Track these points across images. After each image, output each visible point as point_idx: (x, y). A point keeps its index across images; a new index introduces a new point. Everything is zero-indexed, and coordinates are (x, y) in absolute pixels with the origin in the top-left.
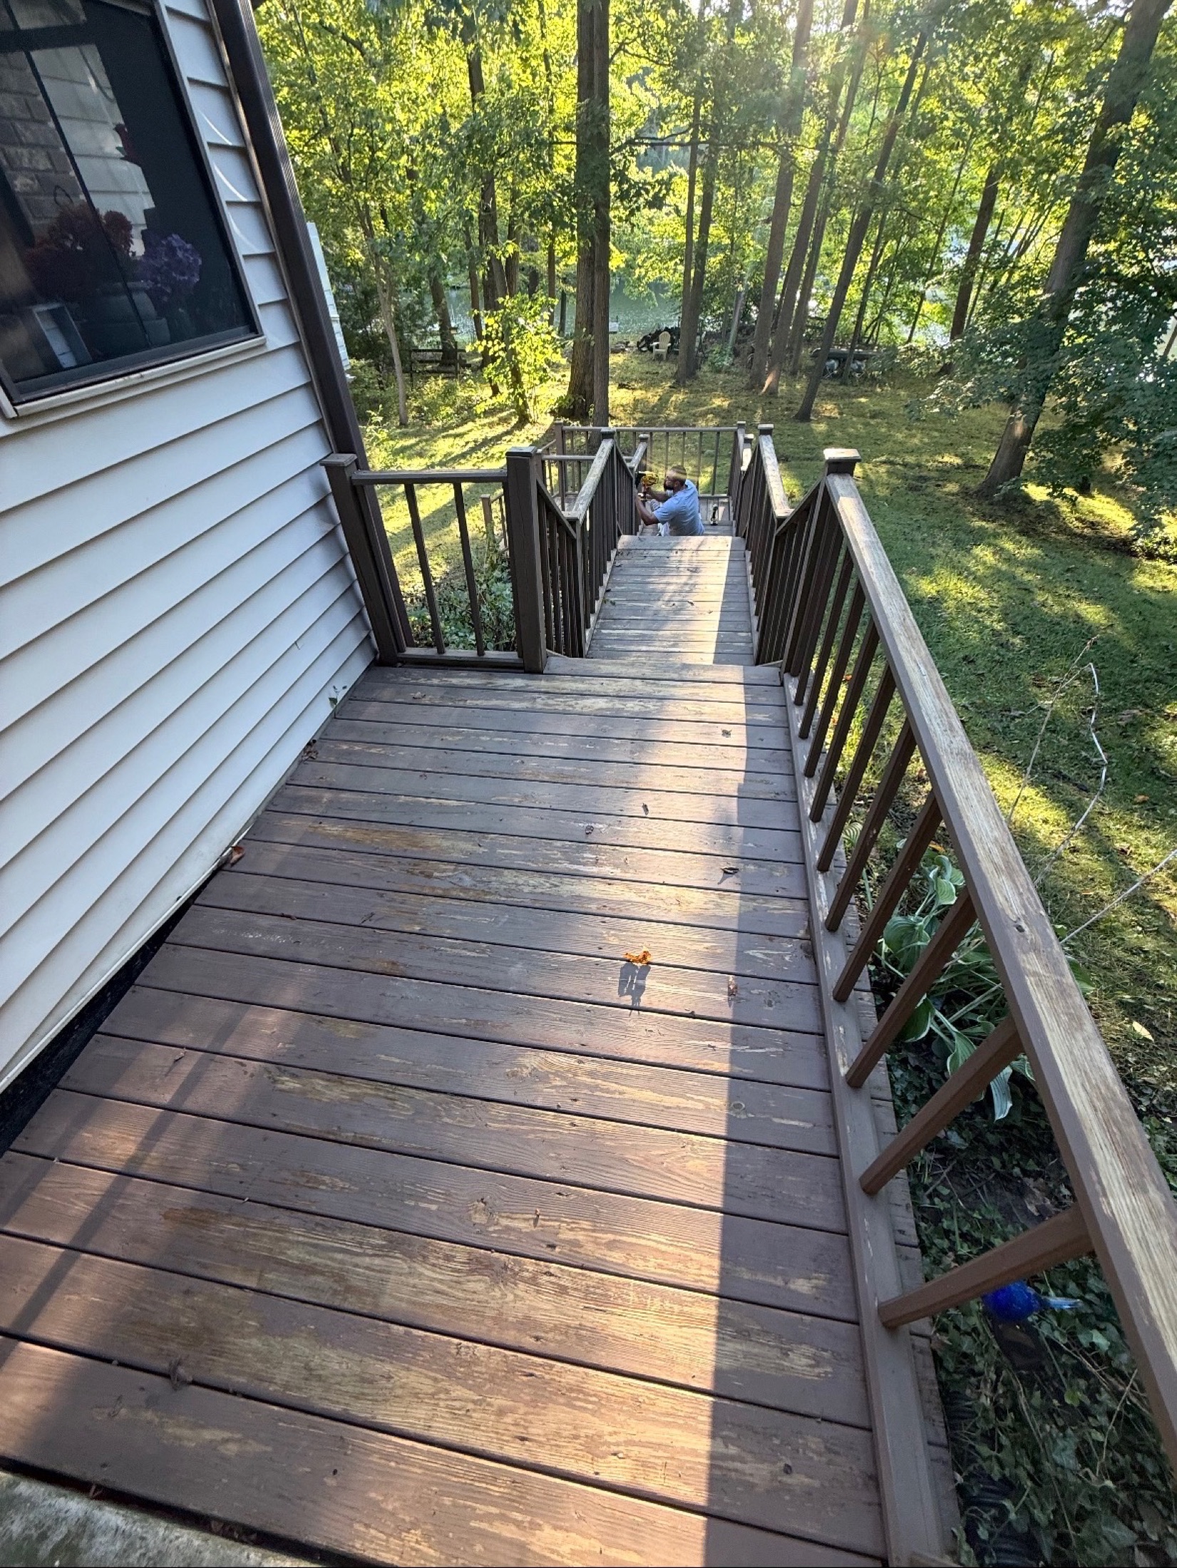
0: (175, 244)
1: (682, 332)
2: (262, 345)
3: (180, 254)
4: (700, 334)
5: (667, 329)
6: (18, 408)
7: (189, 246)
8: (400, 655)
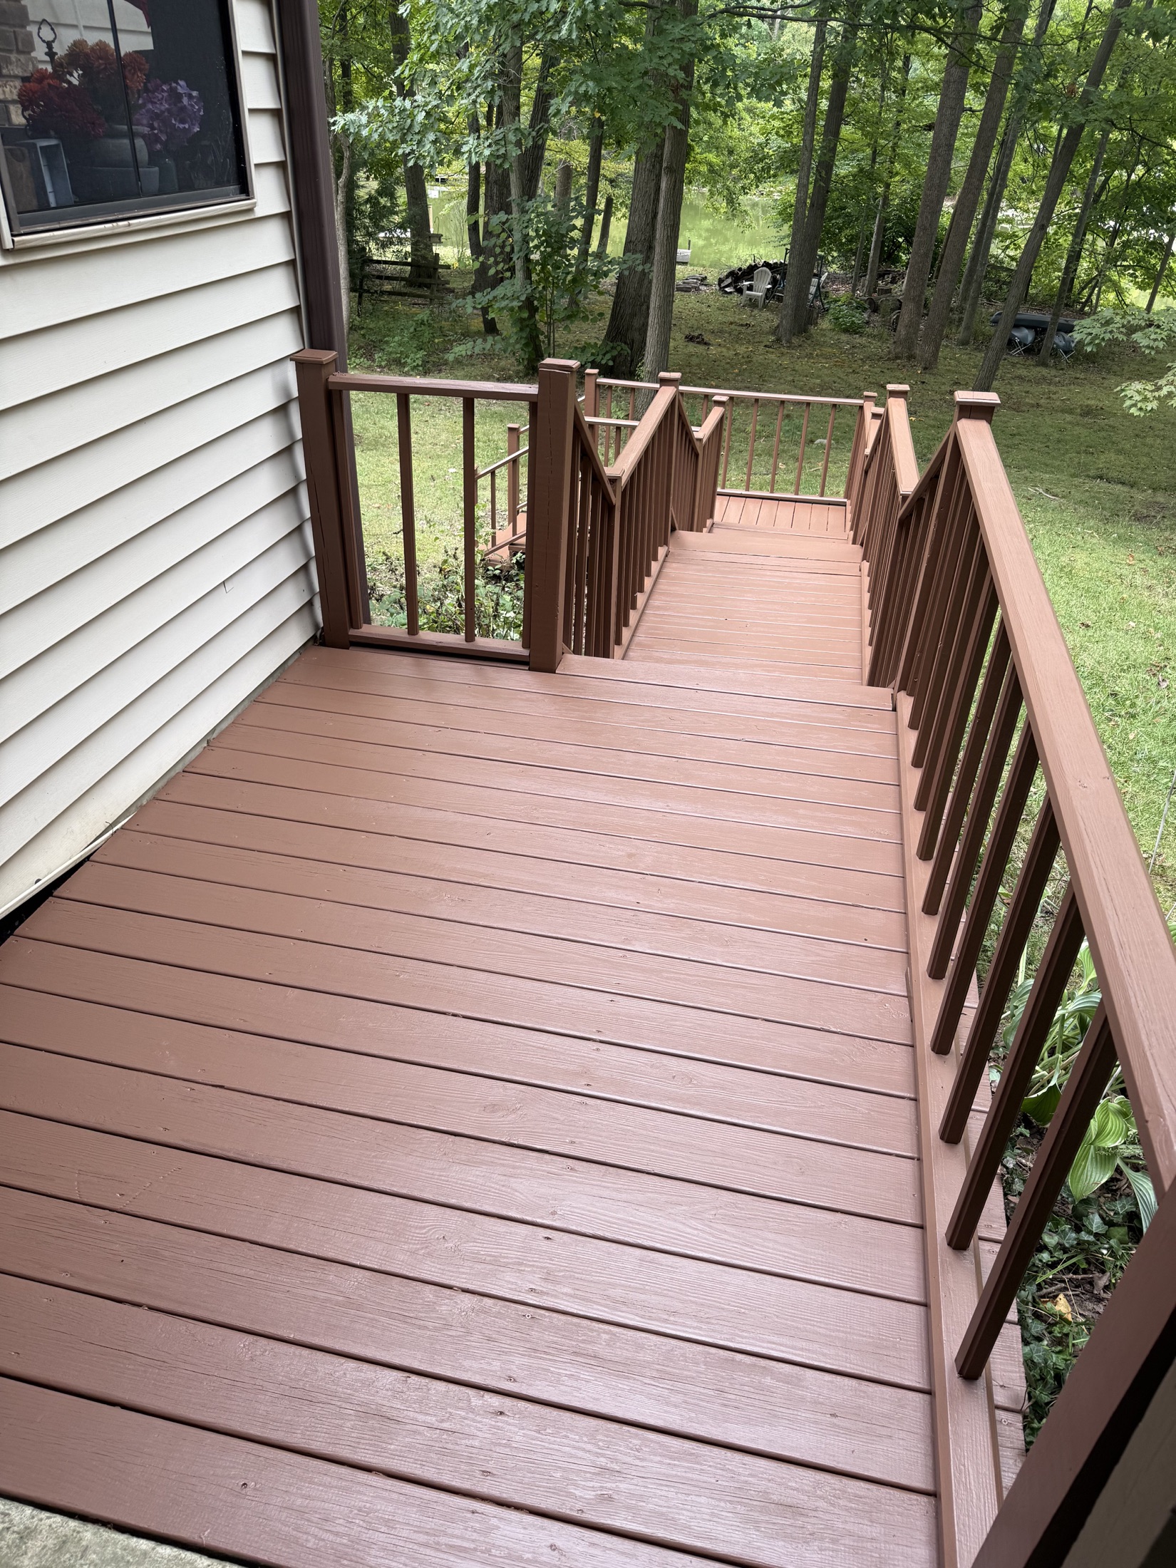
0: (180, 90)
1: (791, 270)
2: (250, 210)
3: (185, 101)
4: (818, 276)
5: (766, 264)
6: (16, 239)
7: (195, 93)
8: (352, 632)
